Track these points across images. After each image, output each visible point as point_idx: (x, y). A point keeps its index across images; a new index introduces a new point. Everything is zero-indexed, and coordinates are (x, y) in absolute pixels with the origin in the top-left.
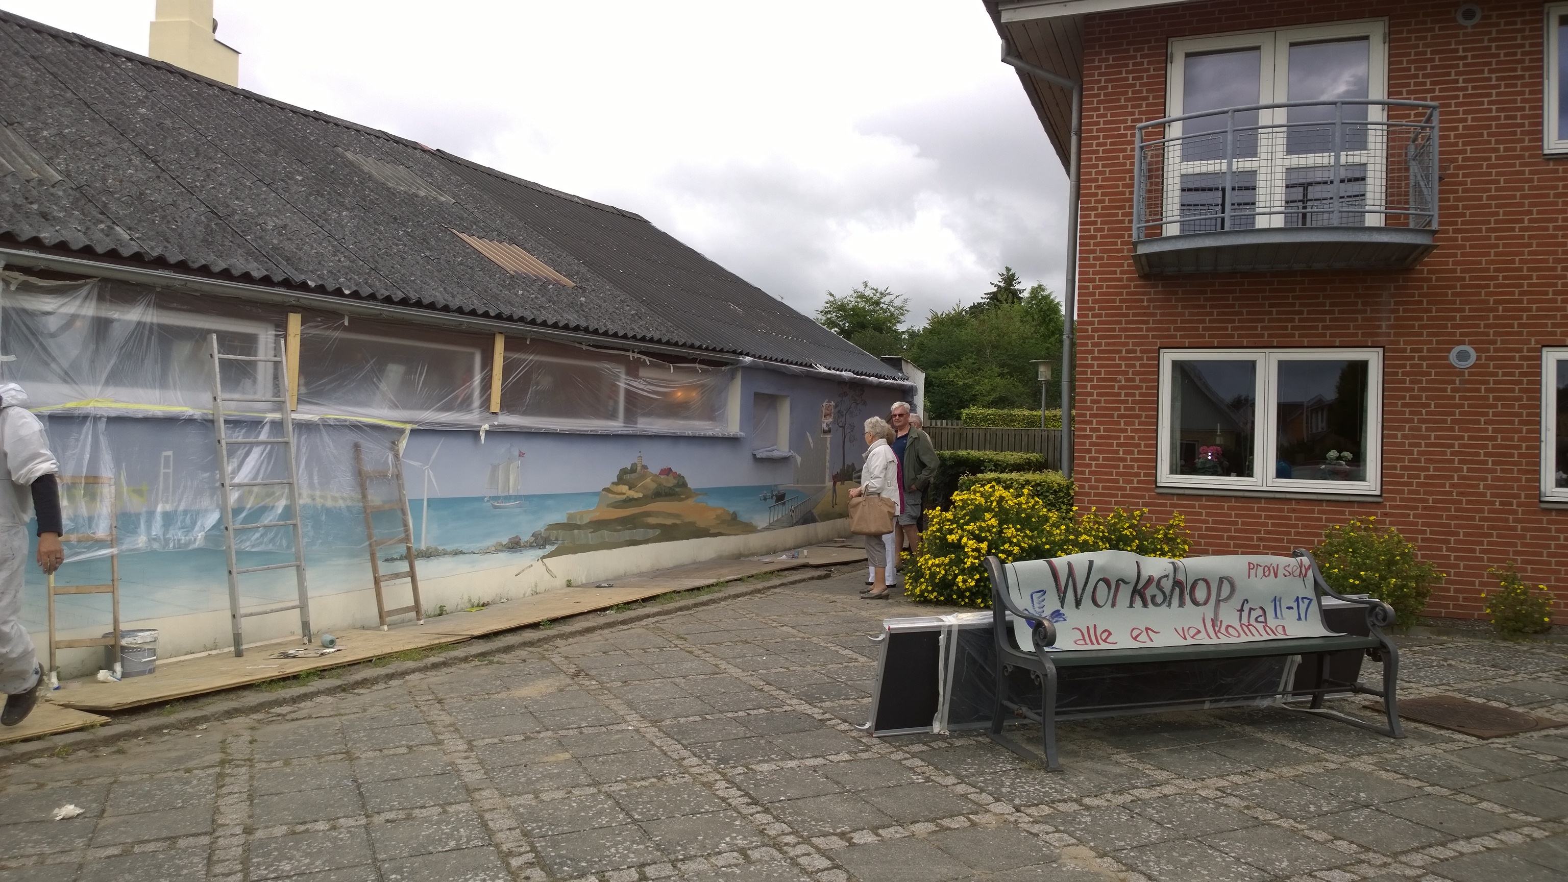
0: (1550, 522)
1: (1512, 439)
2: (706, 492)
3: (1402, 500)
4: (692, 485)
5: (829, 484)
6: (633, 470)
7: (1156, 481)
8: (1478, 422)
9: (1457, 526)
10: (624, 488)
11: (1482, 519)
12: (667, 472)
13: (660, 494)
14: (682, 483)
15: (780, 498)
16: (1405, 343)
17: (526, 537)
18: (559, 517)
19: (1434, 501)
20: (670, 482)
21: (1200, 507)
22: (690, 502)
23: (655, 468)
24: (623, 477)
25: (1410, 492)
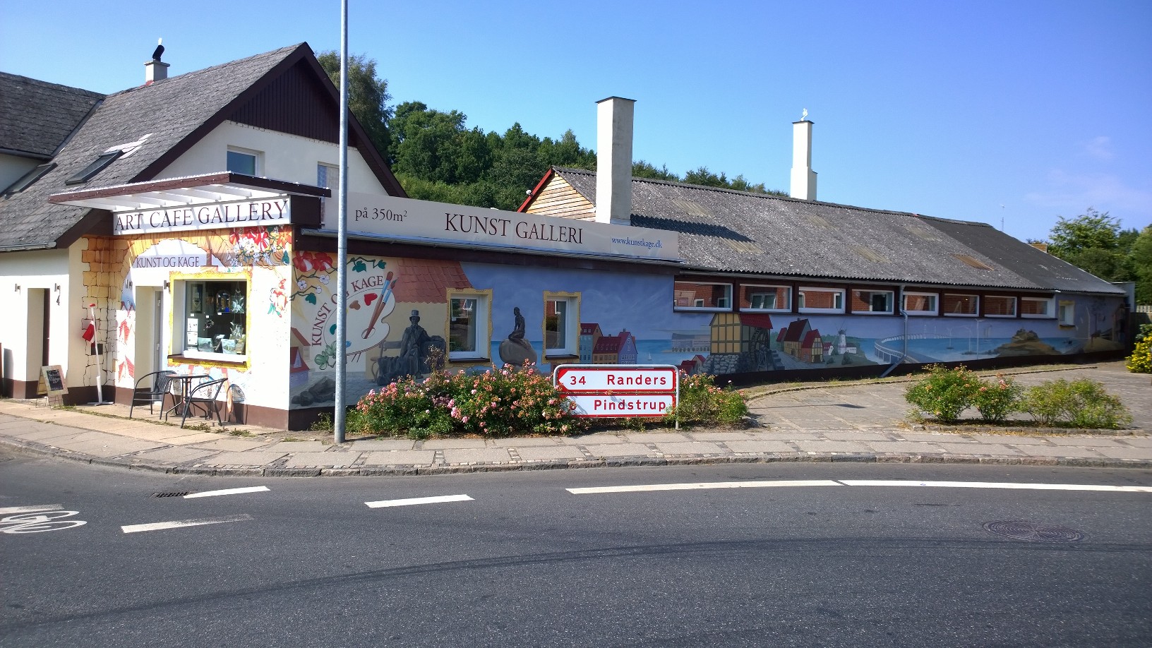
2: (1044, 339)
4: (1040, 336)
5: (1090, 338)
6: (1021, 331)
10: (1018, 337)
12: (1031, 332)
13: (1030, 339)
14: (1036, 336)
15: (1070, 343)
17: (992, 351)
18: (1000, 345)
20: (1032, 335)
22: (1039, 342)
23: (1027, 331)
24: (1019, 333)
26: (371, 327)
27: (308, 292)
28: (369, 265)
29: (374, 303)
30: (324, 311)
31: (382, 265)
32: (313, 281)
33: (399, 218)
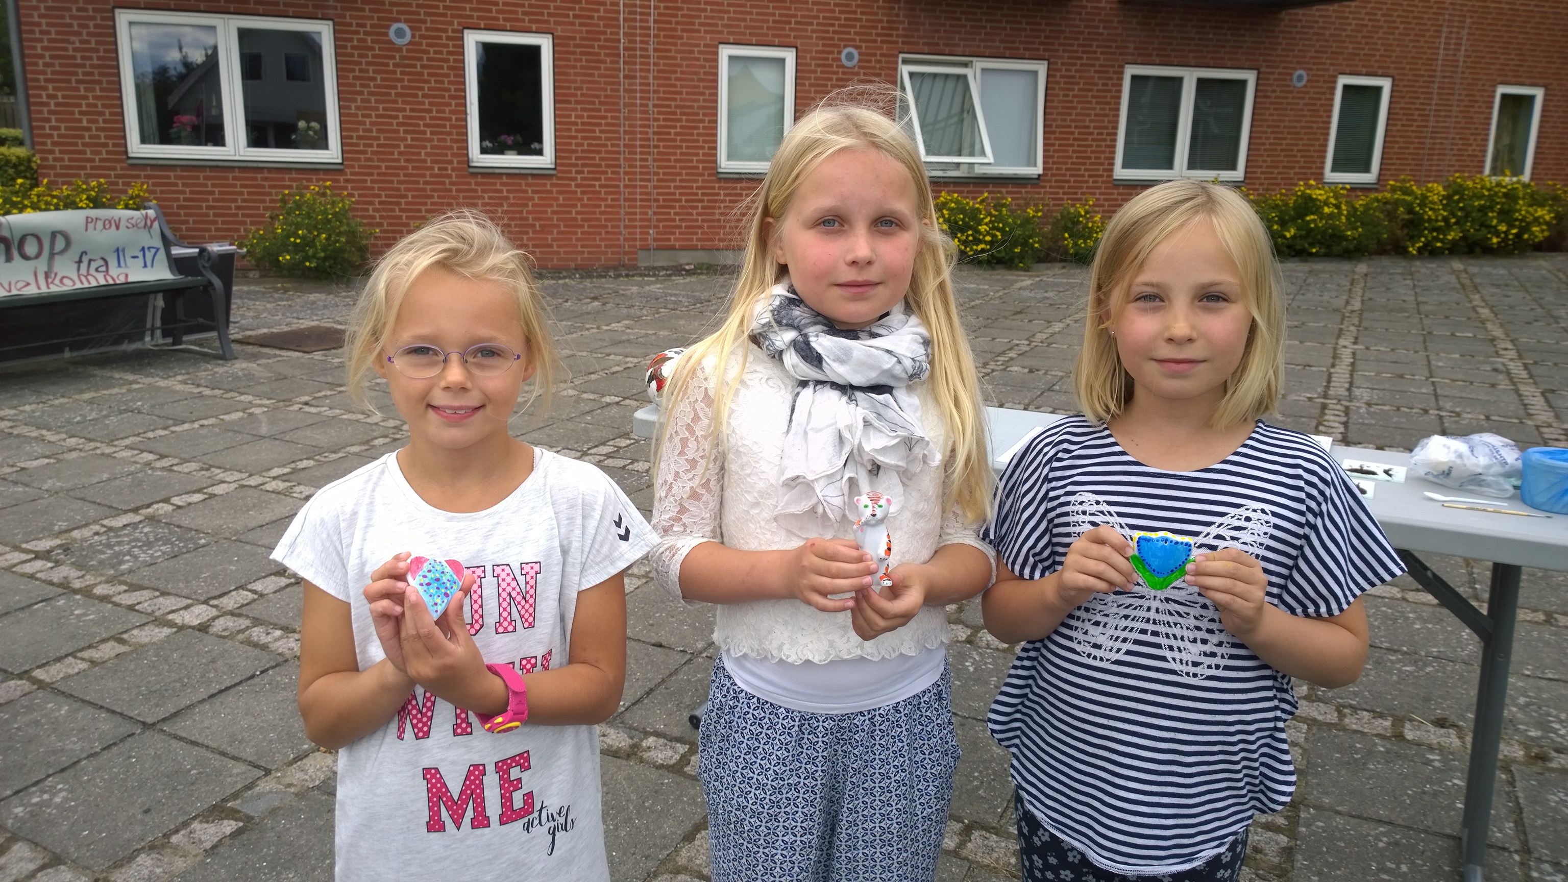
0: (477, 184)
1: (444, 112)
3: (360, 167)
7: (126, 152)
8: (416, 96)
9: (406, 189)
11: (426, 183)
16: (352, 17)
19: (387, 168)
21: (176, 177)
25: (367, 160)
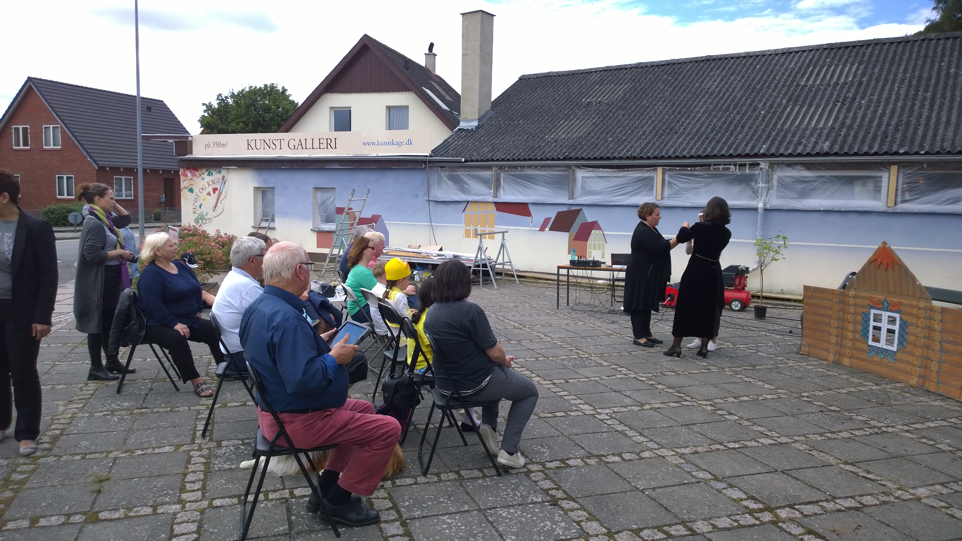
26: (216, 206)
27: (189, 187)
28: (214, 172)
29: (217, 192)
30: (197, 197)
31: (220, 172)
32: (191, 182)
33: (224, 145)
